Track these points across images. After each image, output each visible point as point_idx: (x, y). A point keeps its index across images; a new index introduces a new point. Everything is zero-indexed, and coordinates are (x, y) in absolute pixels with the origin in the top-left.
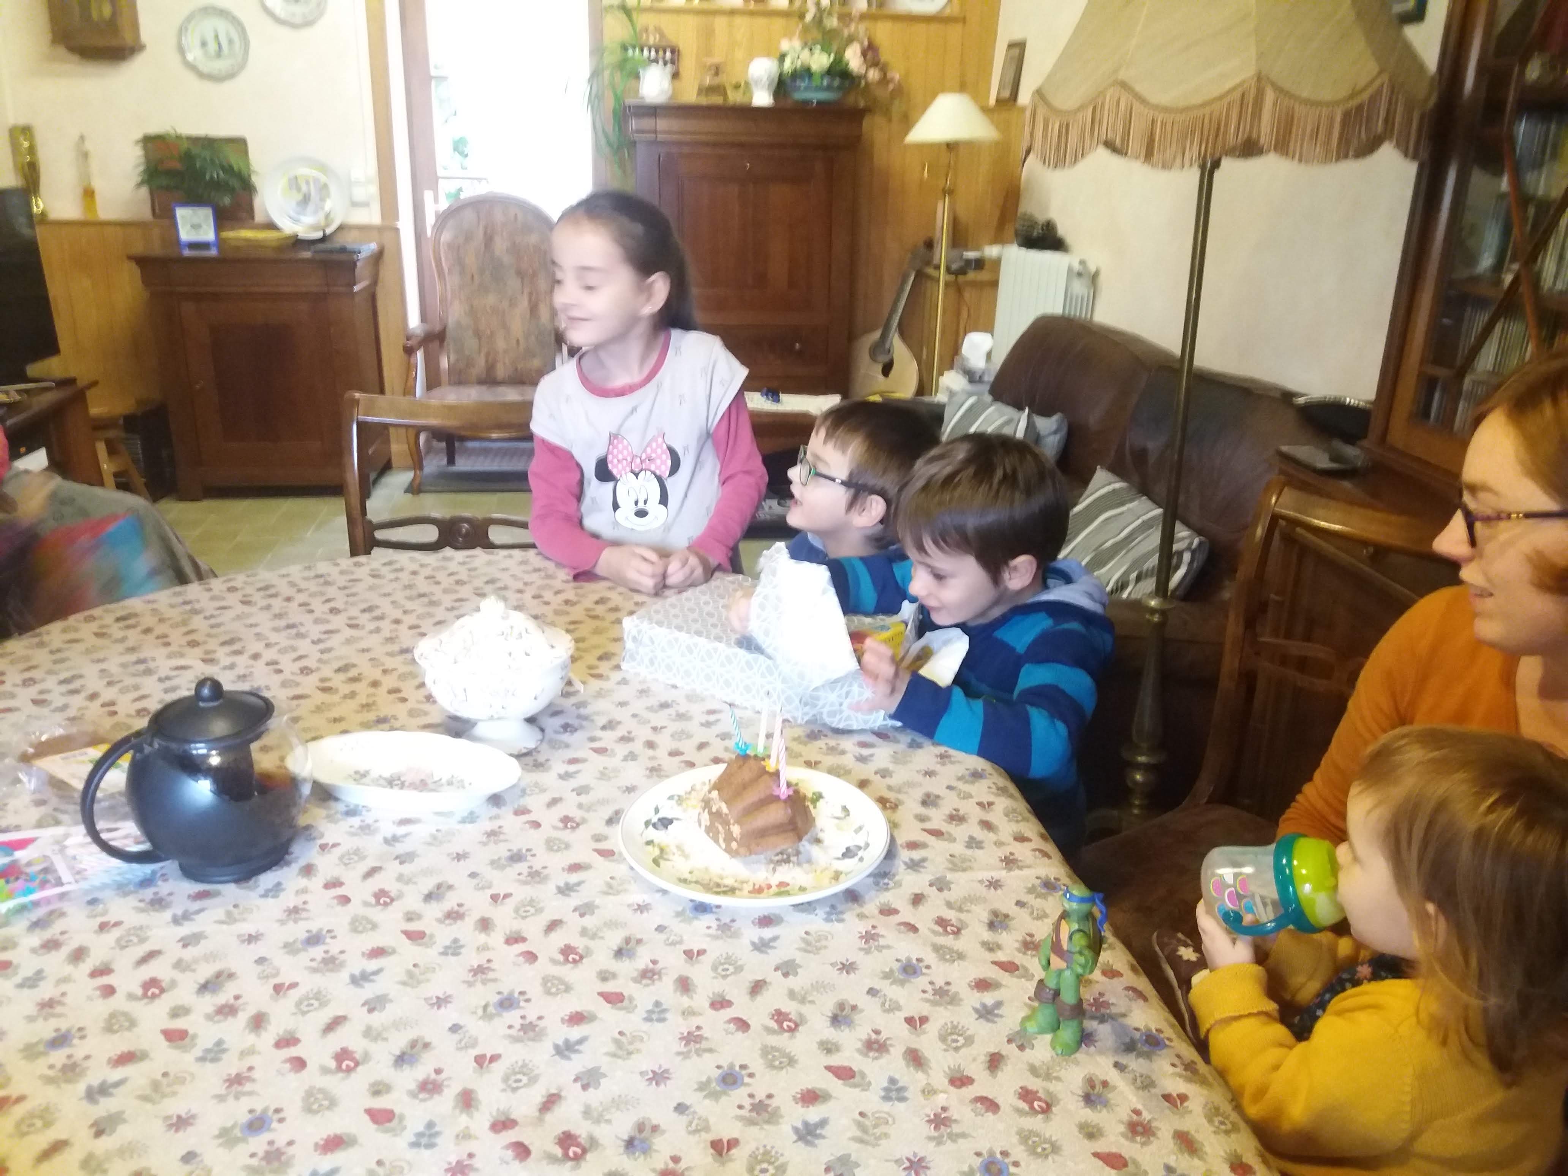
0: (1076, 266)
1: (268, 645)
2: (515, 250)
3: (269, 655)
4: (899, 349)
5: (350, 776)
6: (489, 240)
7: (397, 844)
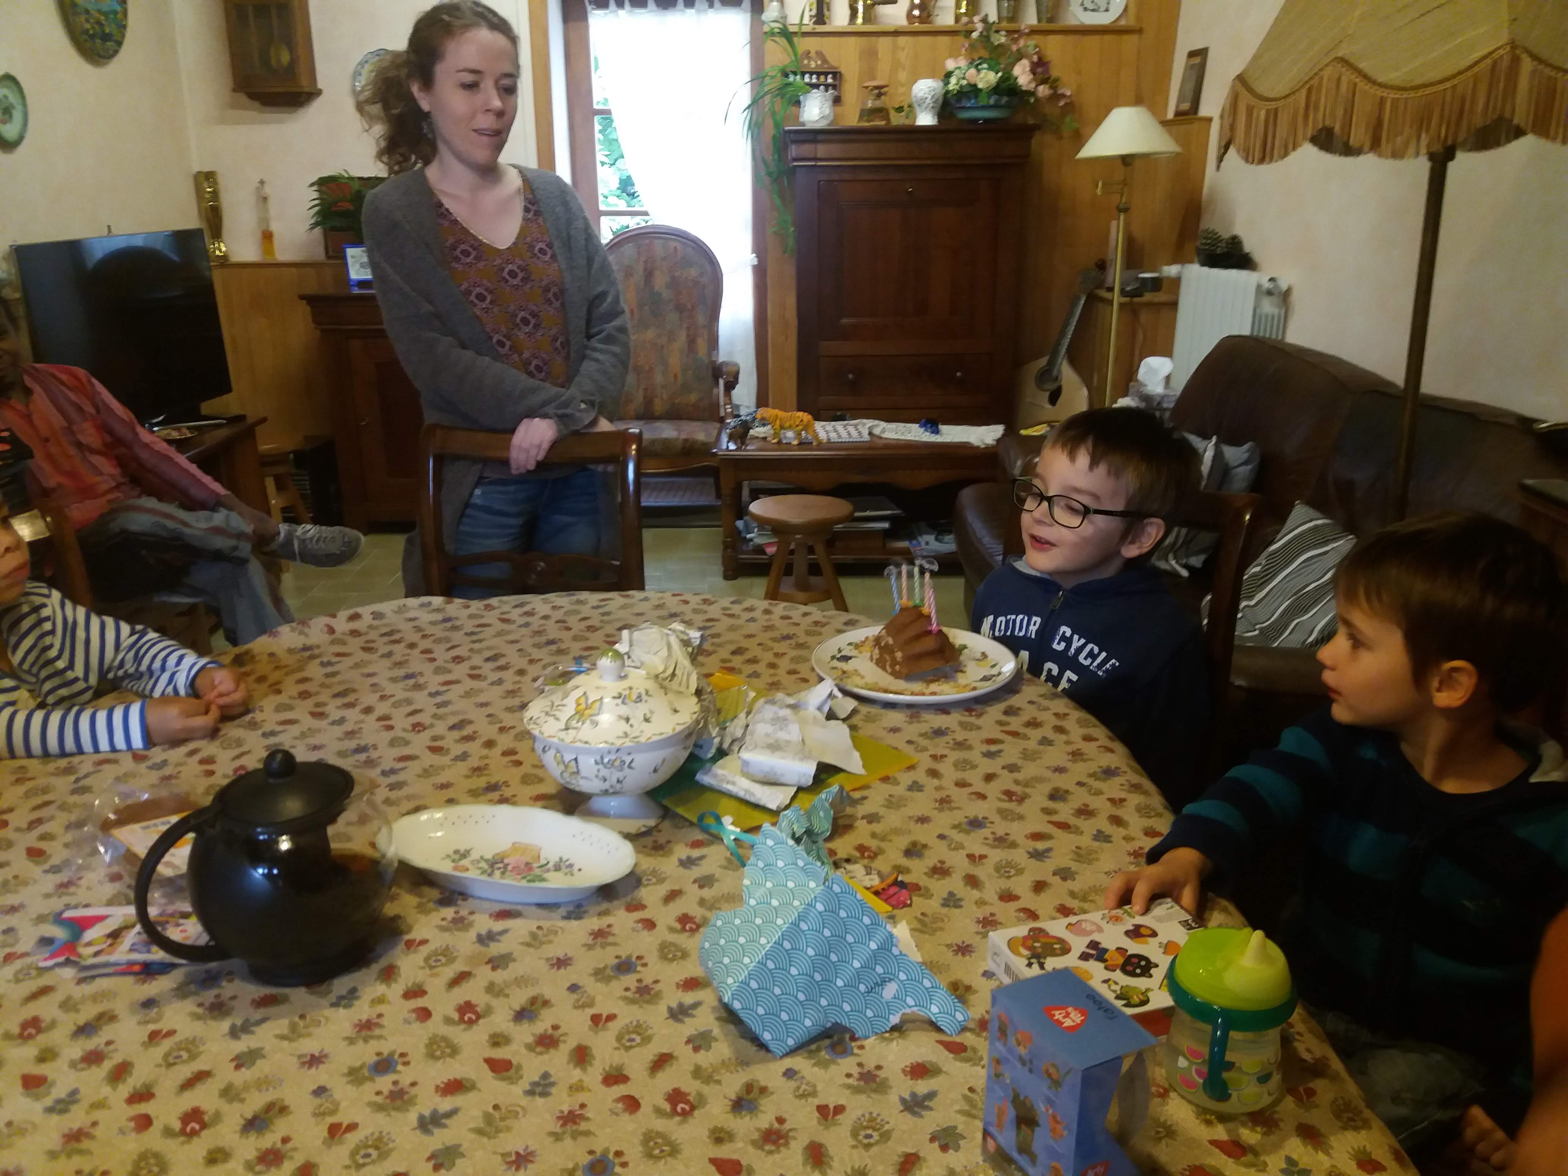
0: (1266, 284)
1: (383, 698)
2: (674, 283)
3: (382, 708)
4: (1068, 375)
5: (448, 856)
6: (649, 275)
7: (492, 945)
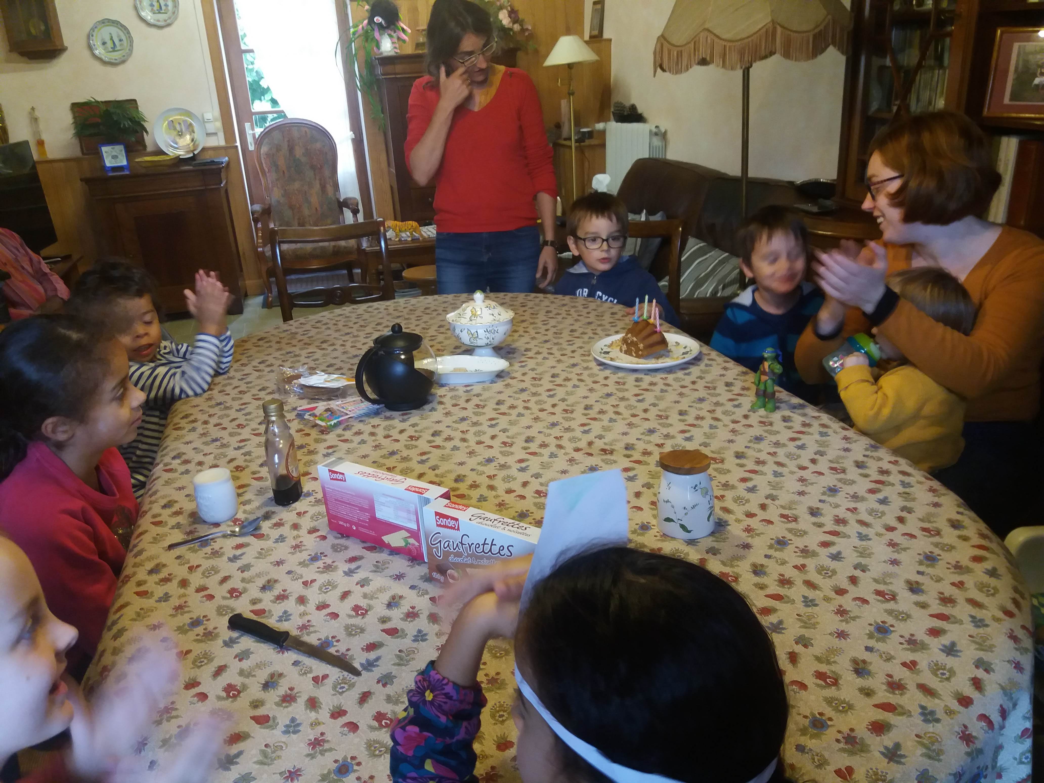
0: (654, 130)
2: (307, 153)
6: (291, 149)
